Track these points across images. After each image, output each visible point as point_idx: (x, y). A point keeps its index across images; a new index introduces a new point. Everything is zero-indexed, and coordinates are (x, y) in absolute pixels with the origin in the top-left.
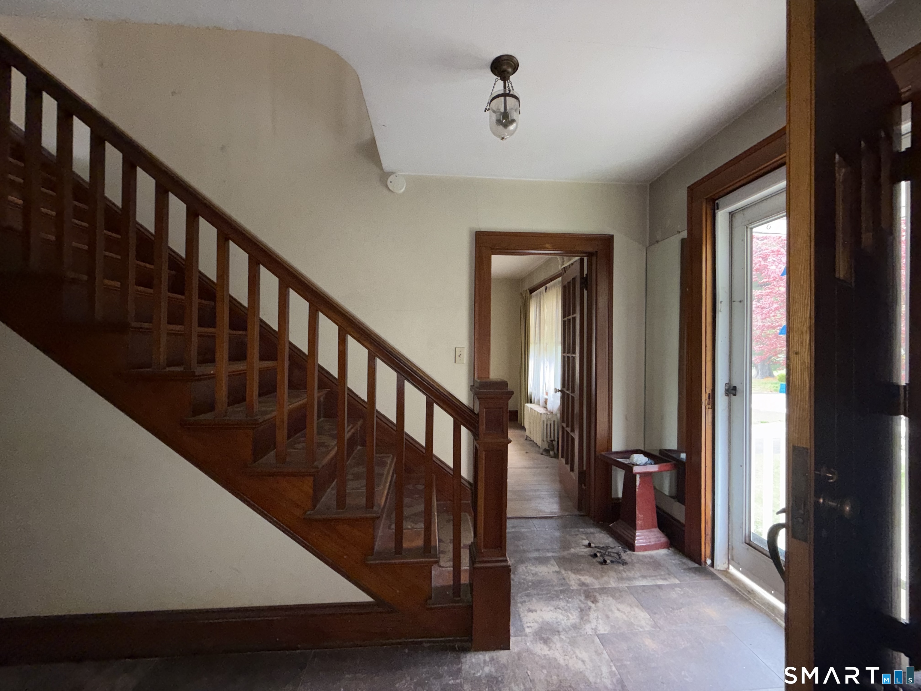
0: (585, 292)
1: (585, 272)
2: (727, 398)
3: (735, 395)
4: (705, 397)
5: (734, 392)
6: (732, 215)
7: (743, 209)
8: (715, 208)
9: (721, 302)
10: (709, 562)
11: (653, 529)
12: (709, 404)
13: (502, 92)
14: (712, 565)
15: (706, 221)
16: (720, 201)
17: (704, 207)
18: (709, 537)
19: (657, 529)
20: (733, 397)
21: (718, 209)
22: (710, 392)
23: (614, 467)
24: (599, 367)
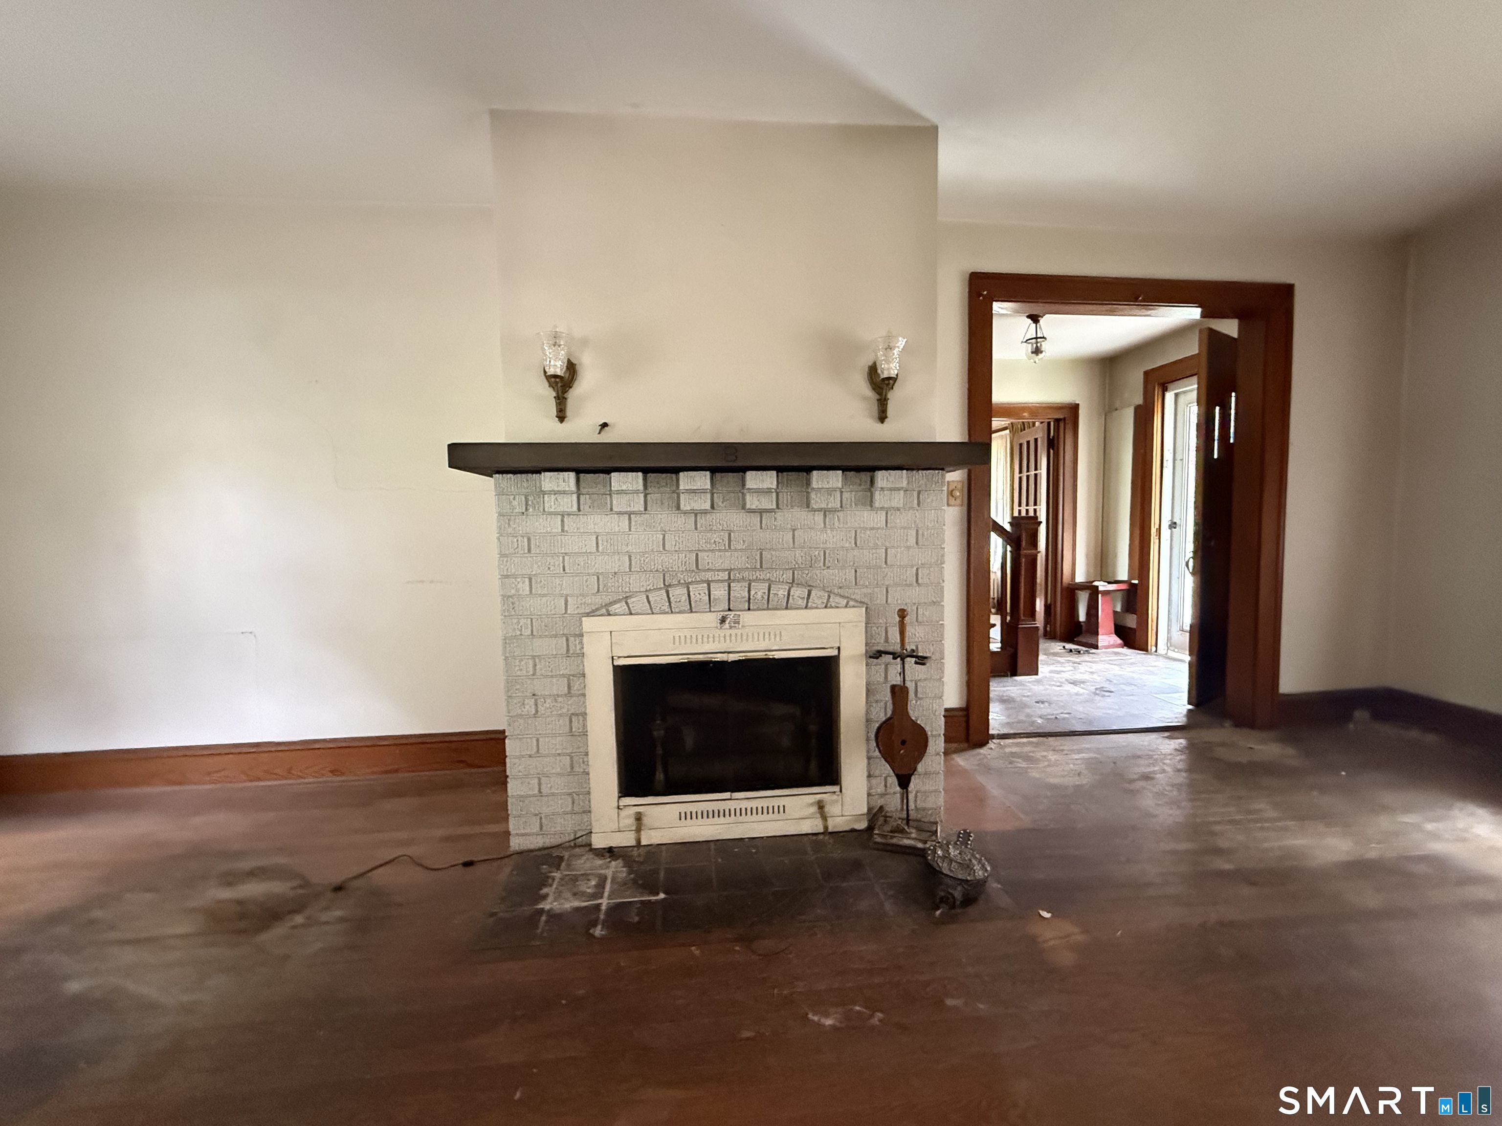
0: (1052, 451)
1: (1052, 434)
2: (1170, 530)
3: (1175, 528)
4: (1153, 531)
5: (1174, 526)
6: (1177, 395)
7: (1184, 392)
8: (1165, 389)
9: (1167, 461)
10: (1154, 649)
11: (1112, 635)
12: (1156, 536)
13: (1035, 336)
14: (1156, 651)
15: (1158, 399)
16: (1170, 386)
17: (1156, 389)
18: (1154, 632)
19: (1115, 635)
20: (1173, 530)
21: (1167, 391)
22: (1158, 527)
23: (1076, 591)
24: (1066, 518)
